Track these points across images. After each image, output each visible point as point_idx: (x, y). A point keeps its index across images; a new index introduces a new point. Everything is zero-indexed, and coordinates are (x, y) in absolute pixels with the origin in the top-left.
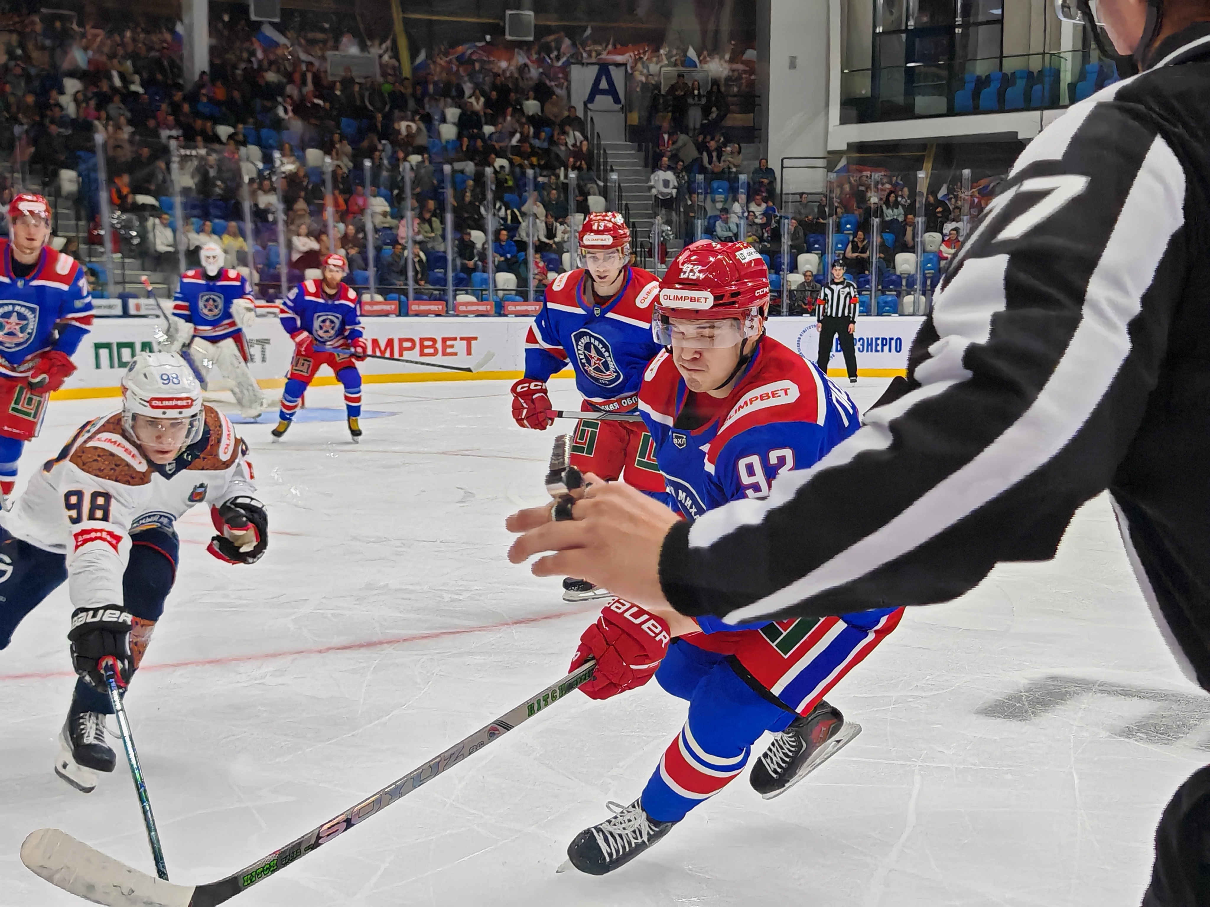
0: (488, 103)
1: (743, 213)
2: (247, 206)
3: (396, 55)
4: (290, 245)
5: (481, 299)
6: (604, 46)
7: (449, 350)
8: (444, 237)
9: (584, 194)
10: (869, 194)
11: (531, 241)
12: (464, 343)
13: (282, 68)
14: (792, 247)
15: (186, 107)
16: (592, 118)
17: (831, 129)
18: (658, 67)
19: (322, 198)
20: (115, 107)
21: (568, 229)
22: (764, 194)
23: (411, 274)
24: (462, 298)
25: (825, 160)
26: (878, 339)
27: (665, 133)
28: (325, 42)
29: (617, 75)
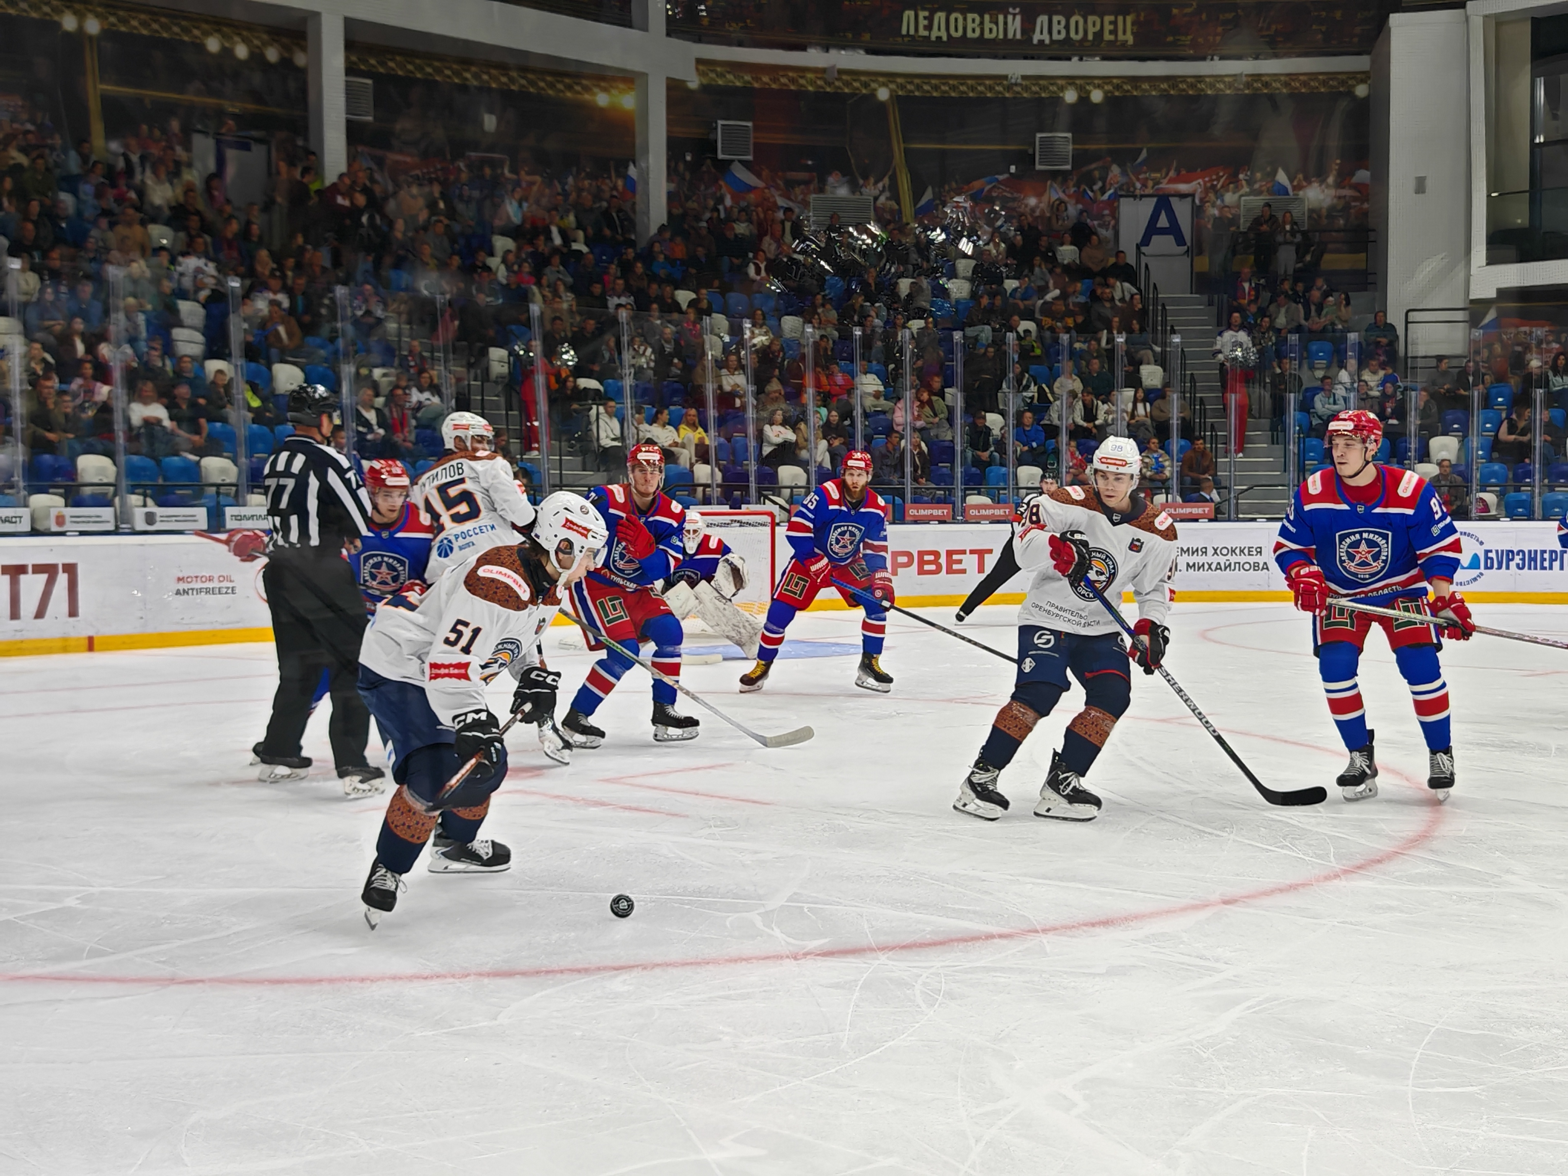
0: (1012, 250)
1: (1352, 383)
2: (710, 389)
3: (895, 196)
4: (760, 437)
5: (997, 501)
6: (1164, 171)
7: (955, 567)
8: (950, 420)
9: (1136, 363)
10: (1528, 356)
11: (1064, 426)
12: (975, 557)
13: (755, 217)
14: (1421, 427)
15: (639, 267)
16: (1147, 266)
17: (1474, 270)
18: (1236, 196)
19: (802, 377)
20: (554, 272)
21: (1114, 408)
22: (1382, 358)
23: (908, 469)
24: (974, 499)
25: (1467, 312)
26: (1545, 552)
27: (1246, 281)
28: (807, 183)
29: (1182, 211)
